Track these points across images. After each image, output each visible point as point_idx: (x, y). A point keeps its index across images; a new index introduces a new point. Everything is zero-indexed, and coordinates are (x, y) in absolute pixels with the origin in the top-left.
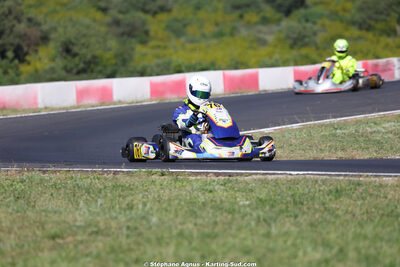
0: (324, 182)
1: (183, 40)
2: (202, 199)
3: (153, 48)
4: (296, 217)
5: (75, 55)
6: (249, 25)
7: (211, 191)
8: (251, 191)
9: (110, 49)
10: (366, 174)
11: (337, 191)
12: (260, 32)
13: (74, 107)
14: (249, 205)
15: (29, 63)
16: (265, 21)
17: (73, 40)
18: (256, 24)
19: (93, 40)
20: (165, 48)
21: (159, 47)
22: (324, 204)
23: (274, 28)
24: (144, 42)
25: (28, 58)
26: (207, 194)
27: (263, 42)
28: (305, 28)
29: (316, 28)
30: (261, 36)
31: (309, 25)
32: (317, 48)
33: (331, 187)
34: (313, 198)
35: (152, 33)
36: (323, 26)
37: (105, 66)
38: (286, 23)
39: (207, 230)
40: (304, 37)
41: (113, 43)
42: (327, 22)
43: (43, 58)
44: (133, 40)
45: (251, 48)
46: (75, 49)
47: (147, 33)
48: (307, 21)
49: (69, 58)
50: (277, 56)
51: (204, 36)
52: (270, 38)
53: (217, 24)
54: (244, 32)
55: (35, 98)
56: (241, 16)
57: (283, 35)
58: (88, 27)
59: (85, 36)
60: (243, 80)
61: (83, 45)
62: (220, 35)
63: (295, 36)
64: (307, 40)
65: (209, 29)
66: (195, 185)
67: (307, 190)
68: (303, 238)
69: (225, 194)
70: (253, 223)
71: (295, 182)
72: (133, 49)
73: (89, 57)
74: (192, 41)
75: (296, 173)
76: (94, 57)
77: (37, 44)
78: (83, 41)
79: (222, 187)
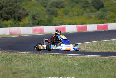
0: (101, 59)
1: (67, 16)
2: (63, 63)
3: (59, 18)
4: (91, 69)
5: (36, 19)
6: (87, 12)
7: (67, 61)
8: (79, 61)
9: (46, 18)
10: (114, 56)
11: (105, 61)
12: (90, 14)
13: (32, 34)
14: (77, 65)
15: (22, 22)
16: (92, 11)
17: (35, 15)
18: (89, 12)
19: (41, 15)
20: (62, 18)
21: (61, 18)
22: (100, 65)
23: (94, 13)
24: (56, 16)
25: (22, 20)
26: (65, 61)
27: (91, 18)
28: (103, 14)
29: (106, 14)
30: (90, 15)
31: (104, 13)
32: (107, 20)
33: (103, 60)
34: (97, 64)
35: (59, 14)
36: (109, 13)
37: (44, 23)
38: (98, 12)
39: (62, 73)
40: (103, 16)
41: (47, 16)
42: (110, 12)
43: (26, 20)
44: (53, 16)
45: (87, 19)
46: (36, 18)
47: (57, 14)
48: (104, 12)
49: (34, 20)
50: (95, 22)
51: (74, 15)
52: (93, 16)
53: (78, 12)
54: (85, 14)
55: (21, 31)
56: (85, 10)
57: (97, 16)
58: (40, 11)
59: (38, 14)
60: (82, 28)
61: (38, 17)
62: (78, 15)
63: (100, 16)
64: (104, 17)
65: (75, 13)
66: (62, 58)
67: (96, 61)
68: (91, 76)
69: (71, 61)
70: (77, 71)
71: (93, 58)
72: (53, 18)
73: (40, 20)
74: (70, 17)
75: (94, 56)
76: (41, 20)
77: (25, 16)
78: (38, 15)
79: (70, 59)
